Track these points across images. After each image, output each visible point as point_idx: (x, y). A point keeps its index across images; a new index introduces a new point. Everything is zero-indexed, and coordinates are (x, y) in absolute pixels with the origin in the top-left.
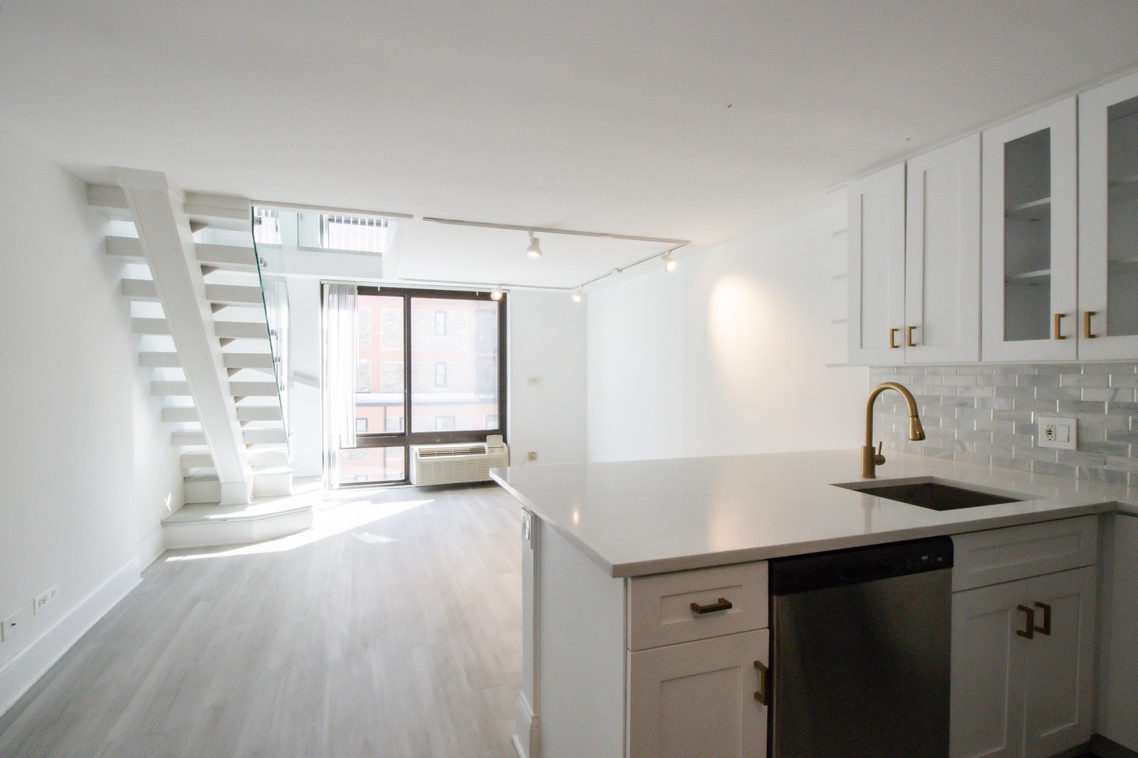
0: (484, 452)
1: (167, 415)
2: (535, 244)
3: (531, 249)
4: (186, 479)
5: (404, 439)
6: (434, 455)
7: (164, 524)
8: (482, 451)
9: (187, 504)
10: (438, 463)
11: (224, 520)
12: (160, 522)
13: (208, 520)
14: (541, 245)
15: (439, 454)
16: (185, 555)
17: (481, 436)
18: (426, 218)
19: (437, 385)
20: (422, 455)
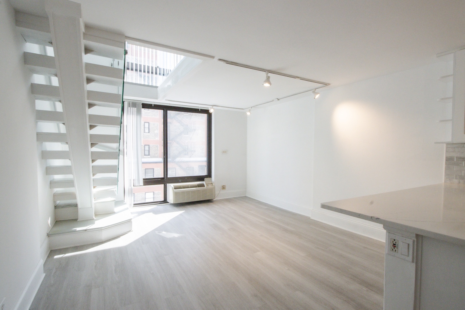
0: (204, 186)
1: (49, 170)
2: (268, 80)
3: (265, 82)
4: (56, 207)
5: (164, 181)
6: (181, 188)
7: (49, 235)
8: (203, 185)
9: (57, 222)
10: (183, 192)
11: (86, 230)
12: (46, 234)
13: (75, 231)
14: (271, 80)
15: (183, 188)
16: (65, 254)
17: (201, 178)
18: (220, 60)
19: (145, 155)
20: (175, 188)
